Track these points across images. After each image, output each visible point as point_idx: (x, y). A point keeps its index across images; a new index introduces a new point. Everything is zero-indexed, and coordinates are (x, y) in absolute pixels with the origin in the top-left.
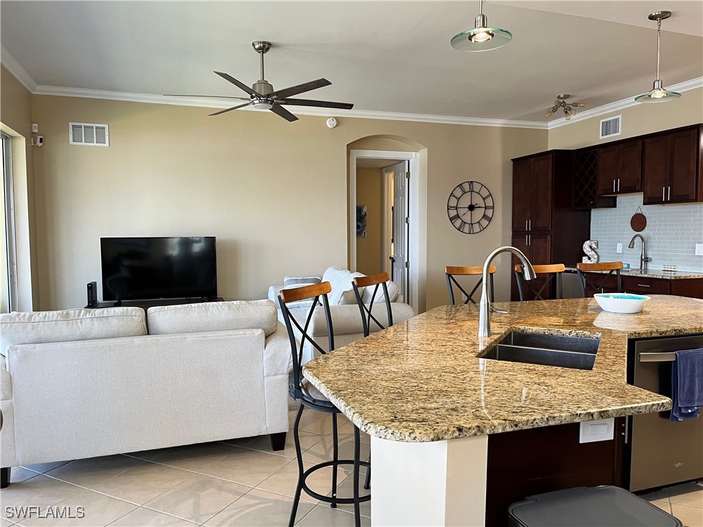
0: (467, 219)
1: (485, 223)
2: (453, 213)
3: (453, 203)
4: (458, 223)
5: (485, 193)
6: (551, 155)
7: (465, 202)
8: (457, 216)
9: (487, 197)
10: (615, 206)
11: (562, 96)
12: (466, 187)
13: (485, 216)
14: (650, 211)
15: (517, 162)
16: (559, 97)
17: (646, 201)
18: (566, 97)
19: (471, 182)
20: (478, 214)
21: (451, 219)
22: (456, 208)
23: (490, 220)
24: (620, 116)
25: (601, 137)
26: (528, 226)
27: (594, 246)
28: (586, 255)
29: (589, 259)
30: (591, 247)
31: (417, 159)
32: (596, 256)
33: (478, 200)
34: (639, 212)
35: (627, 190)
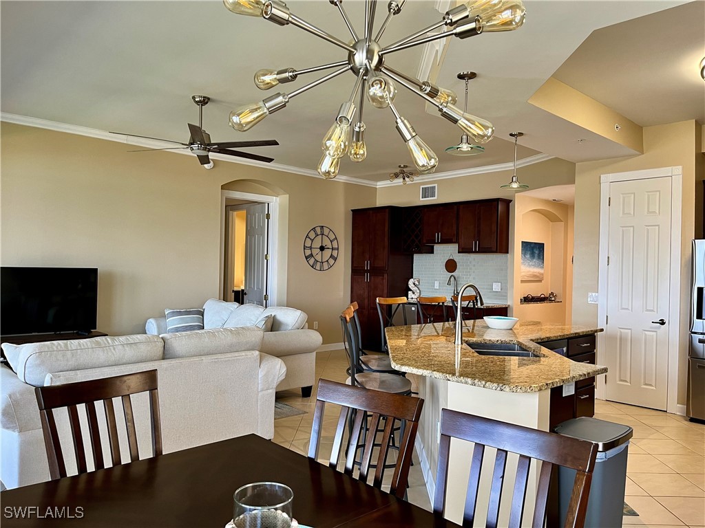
0: (319, 258)
1: (332, 261)
2: (308, 252)
3: (308, 244)
4: (312, 261)
5: (332, 237)
6: (387, 210)
7: (317, 244)
8: (311, 255)
9: (334, 240)
10: (433, 253)
11: (402, 166)
12: (318, 230)
13: (332, 256)
14: (460, 259)
15: (356, 213)
16: (400, 166)
17: (461, 250)
18: (405, 167)
19: (322, 227)
20: (327, 253)
21: (307, 258)
22: (311, 248)
23: (335, 259)
24: (436, 185)
25: (421, 199)
26: (367, 266)
27: (417, 283)
28: (411, 290)
29: (414, 293)
30: (414, 284)
31: (276, 204)
32: (418, 291)
33: (327, 243)
34: (451, 258)
35: (445, 241)
